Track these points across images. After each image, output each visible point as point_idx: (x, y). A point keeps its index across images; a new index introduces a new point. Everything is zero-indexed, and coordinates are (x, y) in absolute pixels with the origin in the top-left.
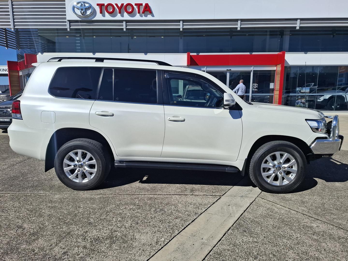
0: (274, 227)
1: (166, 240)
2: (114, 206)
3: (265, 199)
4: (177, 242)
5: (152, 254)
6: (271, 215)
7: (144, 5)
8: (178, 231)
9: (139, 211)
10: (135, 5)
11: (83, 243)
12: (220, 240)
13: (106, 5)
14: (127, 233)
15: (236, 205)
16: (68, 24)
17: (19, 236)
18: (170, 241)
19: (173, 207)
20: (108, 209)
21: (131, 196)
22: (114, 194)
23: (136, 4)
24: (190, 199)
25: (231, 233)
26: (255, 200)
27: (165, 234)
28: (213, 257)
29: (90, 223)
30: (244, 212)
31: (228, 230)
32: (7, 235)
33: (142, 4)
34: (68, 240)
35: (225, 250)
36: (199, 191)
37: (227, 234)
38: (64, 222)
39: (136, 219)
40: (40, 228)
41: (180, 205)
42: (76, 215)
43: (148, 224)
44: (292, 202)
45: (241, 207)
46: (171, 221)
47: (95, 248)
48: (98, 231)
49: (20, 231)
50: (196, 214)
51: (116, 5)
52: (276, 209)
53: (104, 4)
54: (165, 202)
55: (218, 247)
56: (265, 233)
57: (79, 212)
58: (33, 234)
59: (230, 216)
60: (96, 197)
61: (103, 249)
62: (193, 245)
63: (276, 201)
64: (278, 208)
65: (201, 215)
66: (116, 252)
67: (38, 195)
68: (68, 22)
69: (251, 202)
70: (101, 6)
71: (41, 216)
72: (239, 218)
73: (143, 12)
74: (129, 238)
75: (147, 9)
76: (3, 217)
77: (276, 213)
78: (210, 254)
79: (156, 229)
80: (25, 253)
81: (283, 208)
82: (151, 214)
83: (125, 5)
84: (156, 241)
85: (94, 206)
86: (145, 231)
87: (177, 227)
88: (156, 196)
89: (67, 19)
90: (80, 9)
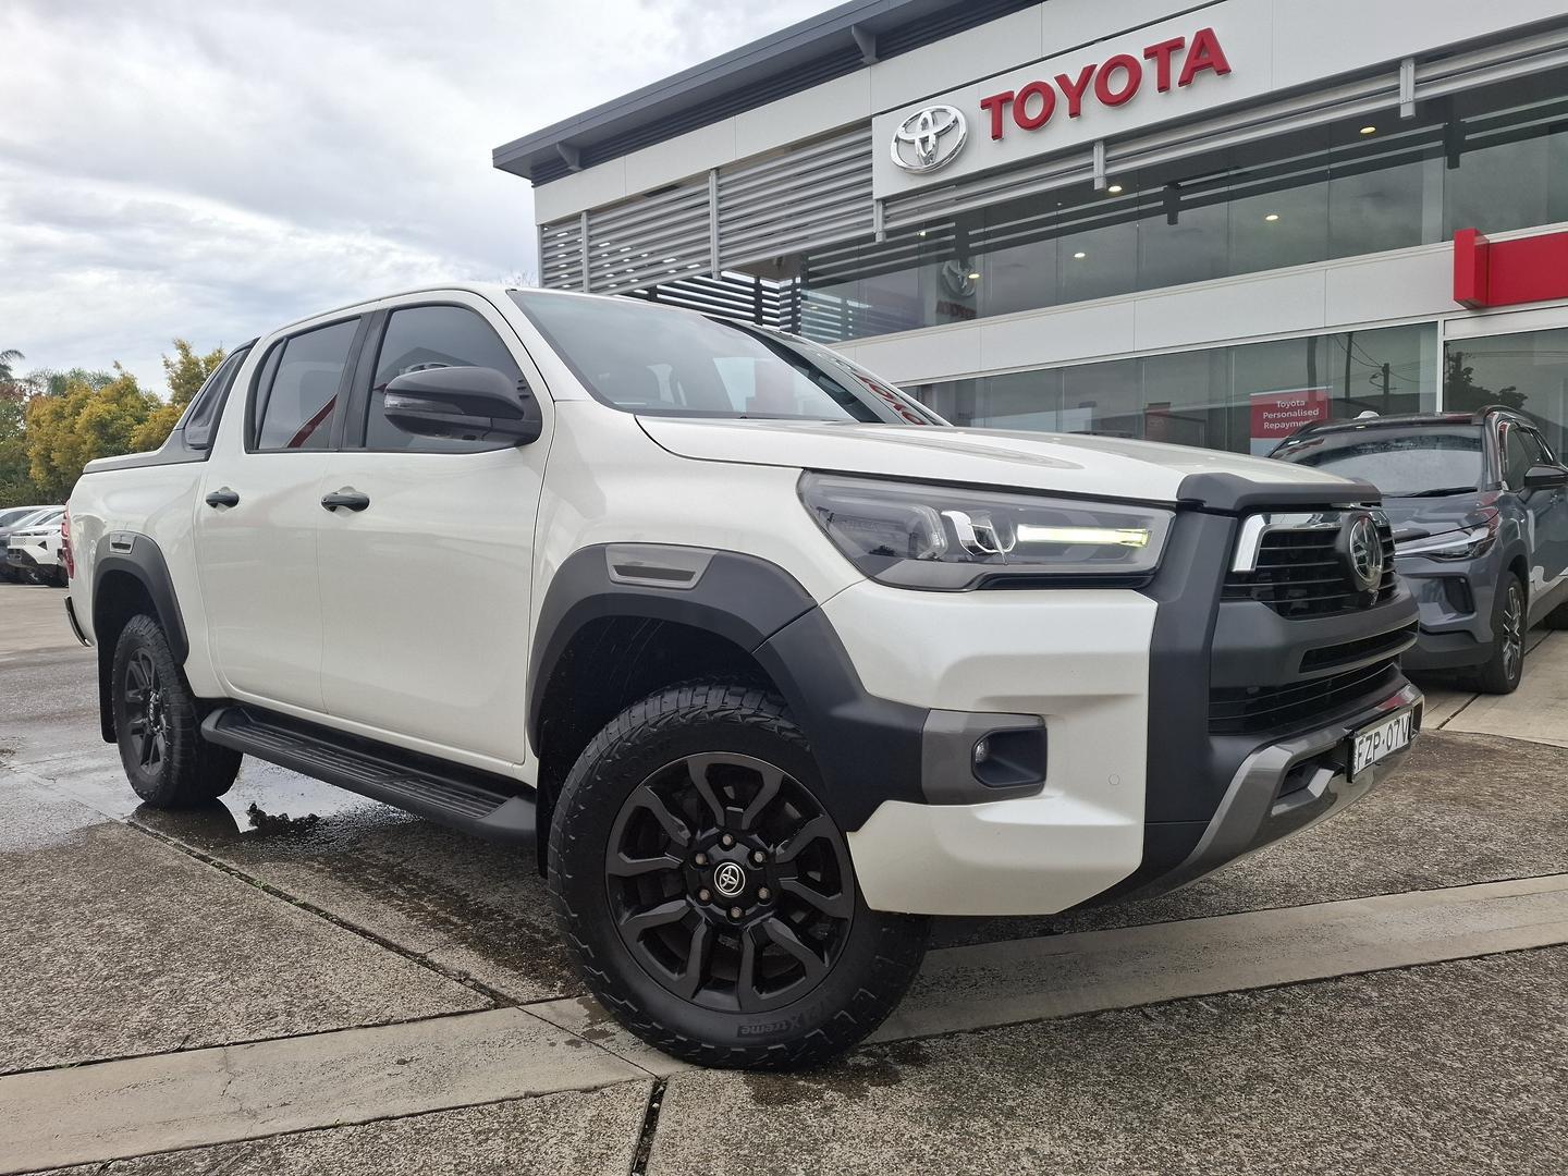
7: (1189, 42)
10: (1146, 56)
13: (1016, 94)
16: (877, 214)
23: (1149, 53)
33: (1182, 39)
51: (1062, 79)
53: (1012, 93)
68: (881, 207)
70: (995, 105)
73: (1186, 81)
75: (1207, 56)
83: (1098, 69)
89: (875, 197)
90: (918, 143)
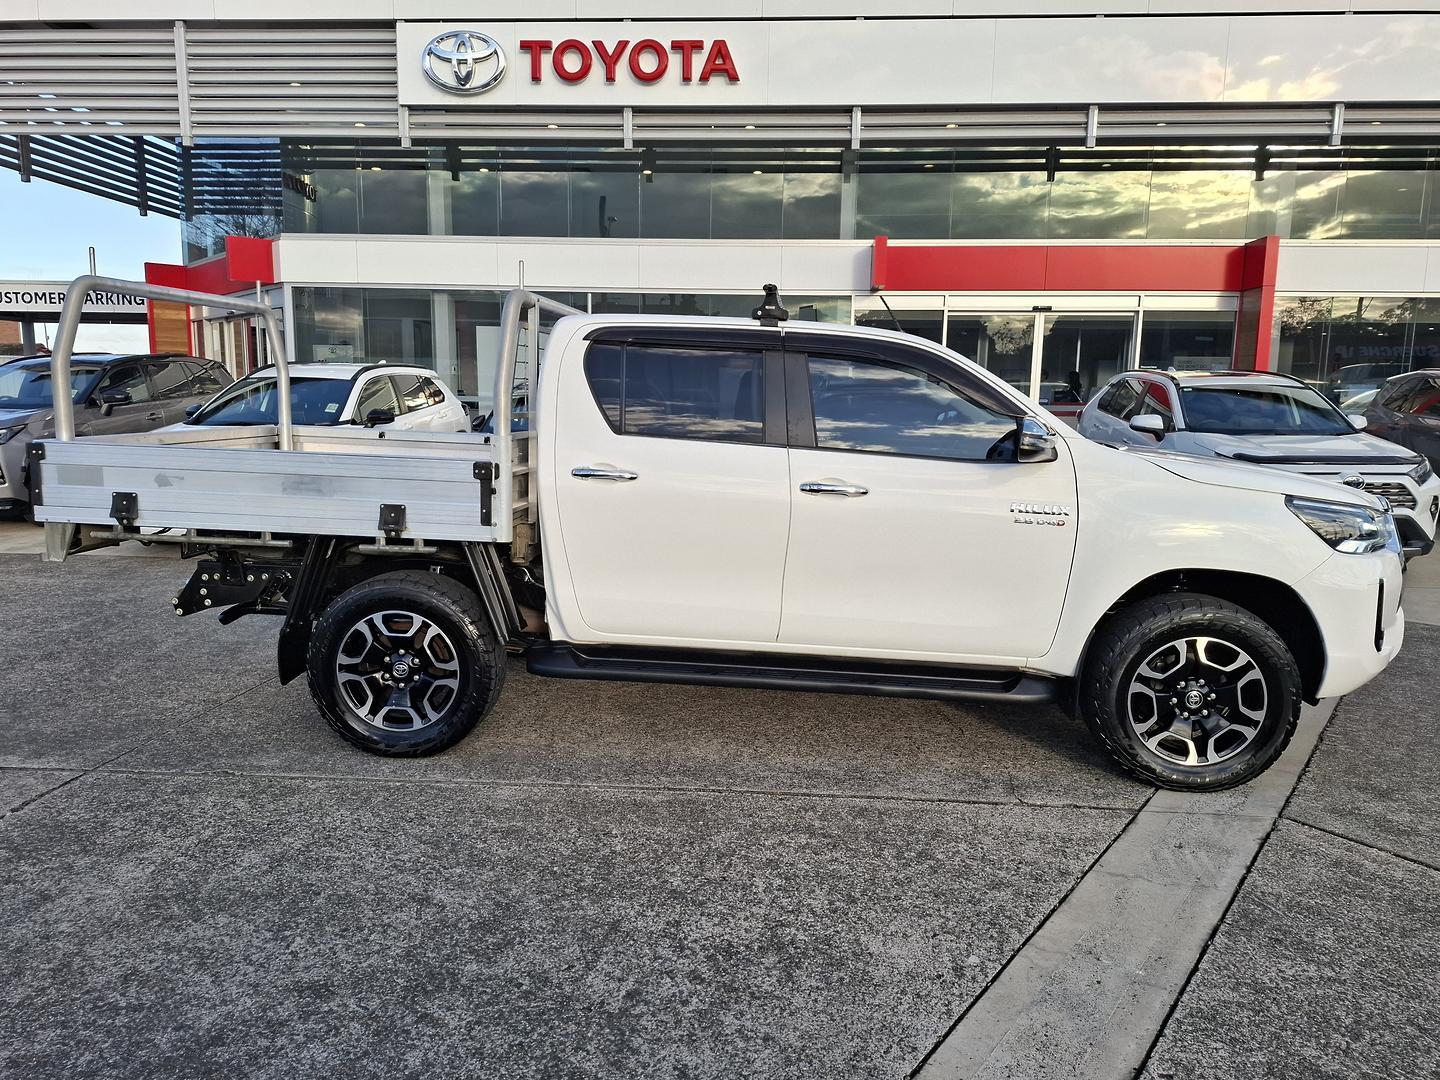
0: (1385, 932)
1: (990, 964)
2: (736, 834)
3: (1310, 823)
4: (1034, 974)
5: (957, 1011)
6: (1358, 886)
7: (708, 46)
8: (1020, 931)
9: (839, 854)
10: (673, 48)
11: (681, 961)
12: (1195, 969)
13: (555, 45)
14: (831, 931)
15: (1206, 845)
16: (403, 119)
17: (435, 929)
18: (1004, 967)
19: (962, 846)
20: (718, 841)
21: (781, 799)
22: (713, 791)
23: (677, 46)
24: (1016, 817)
25: (1227, 947)
26: (1273, 830)
27: (977, 942)
28: (1190, 1028)
29: (675, 894)
30: (1249, 870)
31: (1213, 935)
32: (389, 925)
33: (702, 41)
34: (620, 949)
35: (1226, 1004)
36: (1039, 789)
37: (1211, 947)
38: (575, 885)
39: (841, 886)
40: (498, 904)
41: (987, 840)
42: (607, 862)
43: (895, 903)
44: (1421, 839)
45: (1229, 852)
46: (977, 896)
47: (733, 981)
48: (716, 920)
49: (429, 914)
50: (1064, 874)
51: (598, 45)
52: (1371, 867)
53: (550, 42)
54: (926, 825)
55: (1196, 994)
56: (1358, 950)
57: (614, 852)
58: (484, 926)
59: (1201, 886)
60: (654, 800)
61: (765, 986)
62: (1097, 985)
63: (1359, 832)
64: (1374, 861)
65: (1082, 878)
66: (820, 998)
67: (432, 788)
68: (407, 112)
69: (1262, 834)
70: (534, 48)
71: (477, 862)
72: (1236, 893)
73: (704, 78)
74: (844, 951)
75: (721, 64)
76: (339, 862)
77: (1373, 877)
78: (1176, 1015)
79: (936, 922)
80: (489, 990)
81: (1396, 860)
82: (890, 869)
83: (631, 45)
84: (950, 965)
85: (659, 830)
86: (893, 928)
87: (1009, 918)
88: (879, 804)
89: (402, 101)
90: (454, 62)
